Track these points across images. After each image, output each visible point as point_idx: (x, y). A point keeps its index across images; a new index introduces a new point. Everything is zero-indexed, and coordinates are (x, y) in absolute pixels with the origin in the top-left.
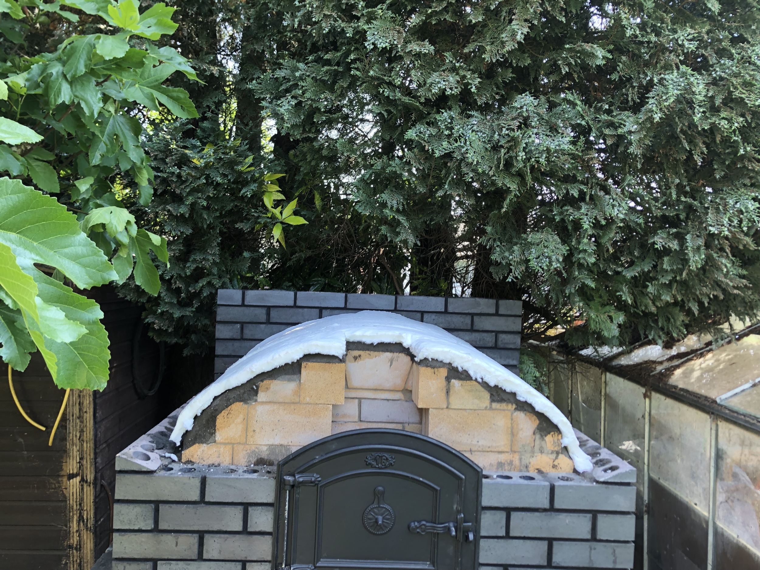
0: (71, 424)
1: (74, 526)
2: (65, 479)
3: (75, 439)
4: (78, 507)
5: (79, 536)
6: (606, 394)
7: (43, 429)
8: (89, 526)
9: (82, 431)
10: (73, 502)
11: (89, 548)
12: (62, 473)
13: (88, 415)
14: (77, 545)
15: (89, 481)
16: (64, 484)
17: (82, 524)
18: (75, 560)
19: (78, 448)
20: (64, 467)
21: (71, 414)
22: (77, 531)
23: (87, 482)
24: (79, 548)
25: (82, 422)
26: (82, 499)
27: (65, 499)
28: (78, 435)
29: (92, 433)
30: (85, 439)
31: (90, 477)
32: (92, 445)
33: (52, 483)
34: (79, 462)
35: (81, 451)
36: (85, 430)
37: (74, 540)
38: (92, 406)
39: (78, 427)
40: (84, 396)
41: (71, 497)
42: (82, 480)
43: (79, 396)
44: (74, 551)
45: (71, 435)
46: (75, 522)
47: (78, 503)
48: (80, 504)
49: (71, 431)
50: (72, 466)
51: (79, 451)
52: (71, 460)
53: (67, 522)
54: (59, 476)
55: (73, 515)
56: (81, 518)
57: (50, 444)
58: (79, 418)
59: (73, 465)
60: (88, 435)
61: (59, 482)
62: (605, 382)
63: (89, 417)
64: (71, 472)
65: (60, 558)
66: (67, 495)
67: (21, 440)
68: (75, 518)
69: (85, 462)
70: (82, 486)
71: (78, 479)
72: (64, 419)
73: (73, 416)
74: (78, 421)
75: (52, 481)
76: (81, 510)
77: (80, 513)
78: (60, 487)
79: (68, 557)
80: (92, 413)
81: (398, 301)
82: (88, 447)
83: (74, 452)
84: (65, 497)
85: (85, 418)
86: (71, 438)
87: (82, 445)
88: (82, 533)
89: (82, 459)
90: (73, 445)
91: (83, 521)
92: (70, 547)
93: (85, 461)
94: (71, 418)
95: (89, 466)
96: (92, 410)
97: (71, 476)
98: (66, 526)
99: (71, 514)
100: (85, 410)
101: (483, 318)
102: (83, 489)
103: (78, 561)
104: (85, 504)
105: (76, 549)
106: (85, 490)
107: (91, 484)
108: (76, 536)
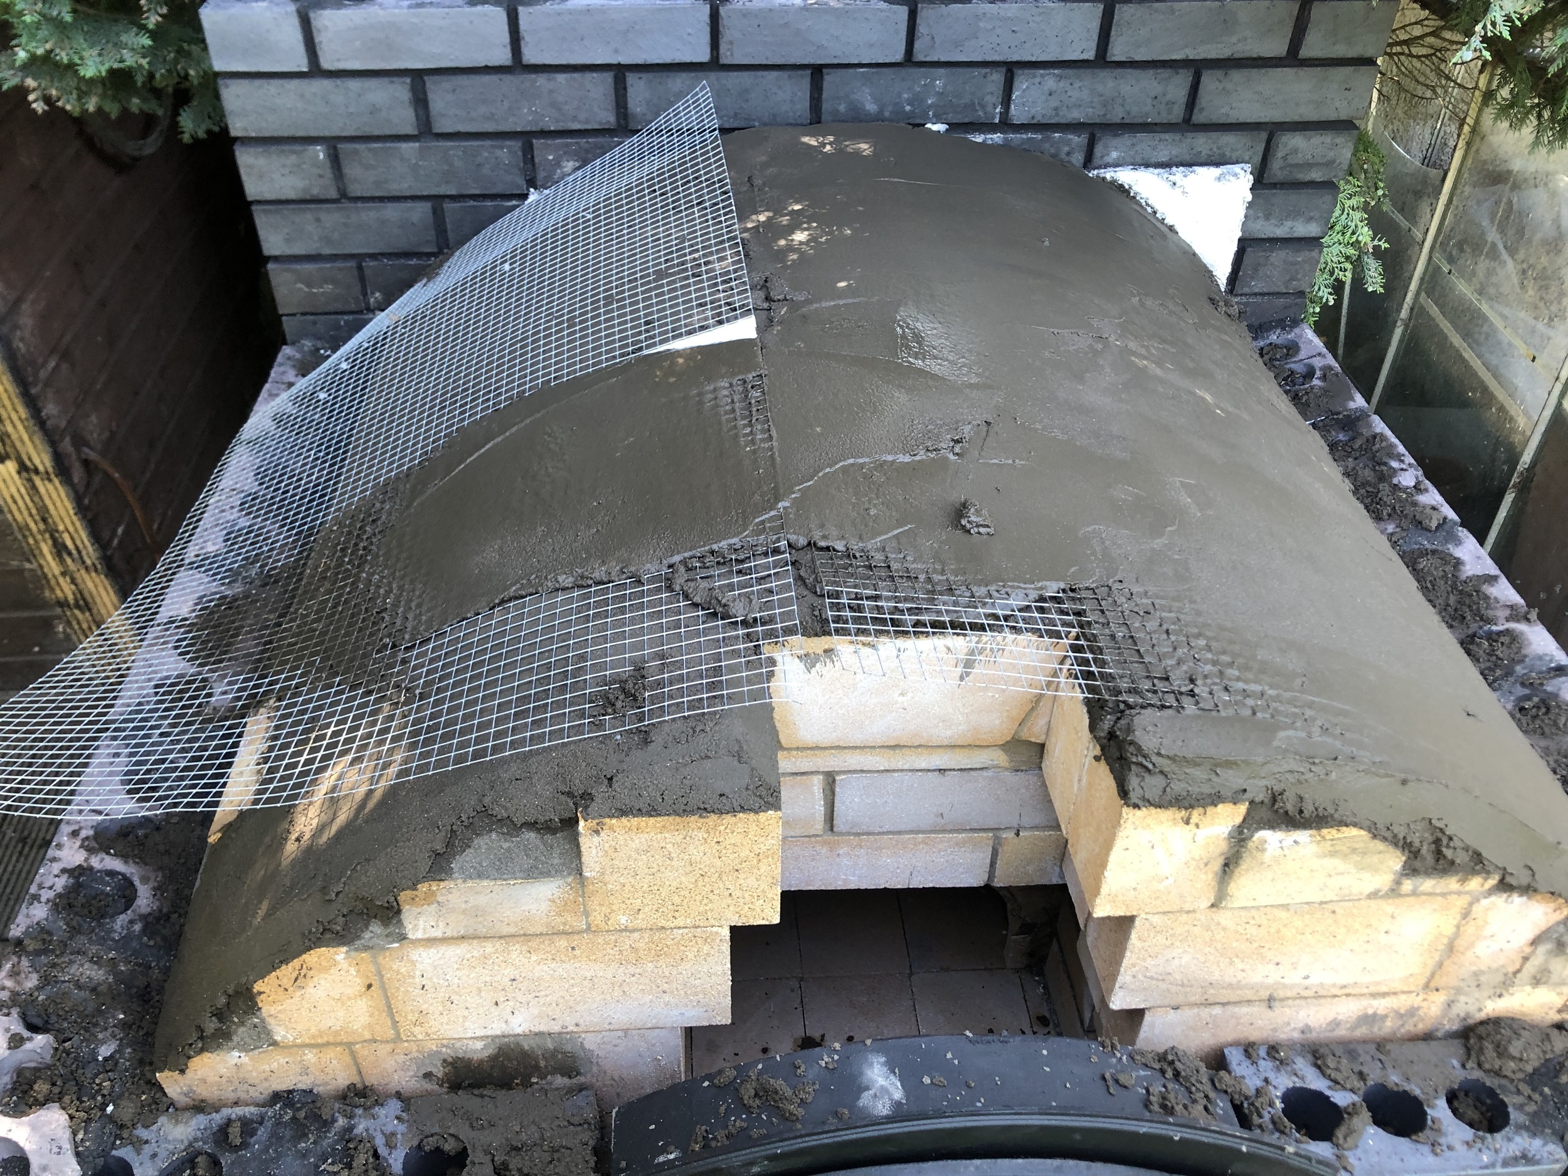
1: (52, 566)
4: (42, 526)
5: (73, 581)
8: (89, 562)
10: (21, 516)
11: (108, 603)
14: (76, 599)
15: (41, 468)
17: (69, 561)
22: (63, 574)
23: (37, 471)
24: (84, 605)
26: (43, 509)
31: (41, 460)
37: (65, 590)
41: (14, 507)
42: (24, 468)
44: (77, 612)
46: (49, 557)
47: (37, 518)
48: (44, 520)
53: (27, 554)
55: (36, 541)
56: (60, 549)
65: (46, 623)
68: (46, 548)
70: (30, 480)
71: (11, 464)
76: (53, 533)
77: (53, 538)
79: (65, 623)
88: (77, 575)
91: (70, 554)
92: (63, 604)
95: (25, 437)
98: (30, 563)
99: (31, 541)
102: (34, 487)
104: (57, 519)
105: (78, 606)
106: (42, 490)
107: (53, 476)
108: (65, 583)
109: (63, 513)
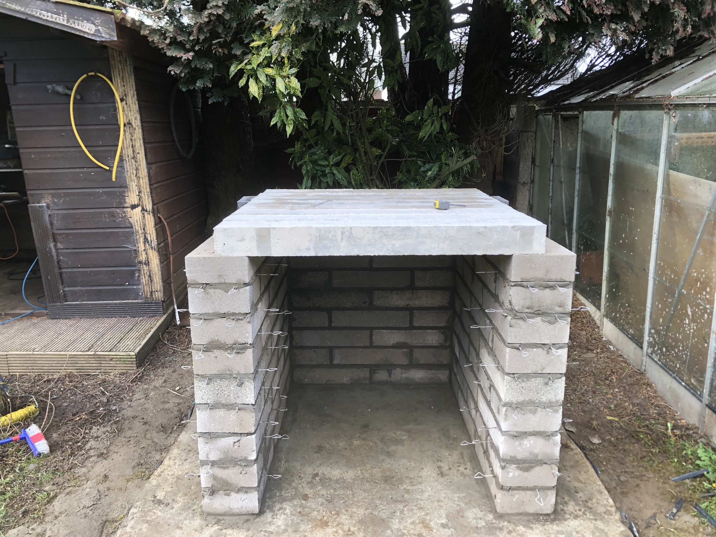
0: (128, 163)
1: (141, 246)
2: (129, 209)
3: (132, 176)
4: (143, 231)
5: (146, 254)
6: (582, 131)
7: (106, 167)
8: (153, 246)
9: (137, 169)
10: (137, 227)
11: (155, 263)
12: (126, 205)
13: (141, 156)
14: (145, 261)
15: (148, 210)
16: (129, 214)
17: (147, 244)
18: (145, 272)
19: (136, 183)
20: (127, 200)
21: (126, 156)
22: (144, 250)
23: (146, 211)
24: (147, 263)
25: (136, 162)
26: (145, 225)
27: (131, 226)
28: (135, 172)
29: (146, 170)
30: (141, 176)
31: (149, 206)
32: (147, 181)
33: (119, 213)
34: (139, 195)
35: (139, 186)
36: (139, 168)
37: (143, 257)
38: (143, 148)
39: (134, 166)
40: (135, 140)
41: (136, 224)
42: (143, 209)
43: (131, 140)
44: (144, 266)
45: (129, 173)
46: (142, 243)
47: (142, 228)
48: (144, 229)
49: (129, 169)
50: (132, 198)
51: (136, 186)
52: (132, 194)
53: (135, 243)
54: (124, 207)
55: (139, 237)
56: (146, 239)
57: (114, 179)
58: (133, 158)
59: (134, 198)
60: (143, 172)
61: (124, 213)
64: (133, 203)
65: (133, 272)
66: (132, 222)
68: (142, 240)
69: (143, 195)
70: (143, 214)
71: (140, 208)
72: (121, 160)
73: (128, 156)
74: (133, 160)
75: (119, 211)
76: (145, 234)
77: (145, 236)
78: (126, 216)
79: (139, 271)
80: (144, 154)
82: (145, 182)
83: (133, 186)
84: (131, 224)
85: (138, 158)
86: (129, 175)
87: (139, 181)
88: (148, 251)
89: (140, 192)
90: (132, 181)
91: (148, 242)
92: (140, 262)
93: (143, 193)
94: (127, 159)
95: (147, 198)
96: (143, 151)
97: (133, 207)
98: (135, 247)
99: (138, 237)
100: (137, 152)
102: (144, 217)
103: (148, 273)
104: (148, 229)
105: (145, 264)
106: (146, 217)
107: (151, 213)
109: (150, 227)
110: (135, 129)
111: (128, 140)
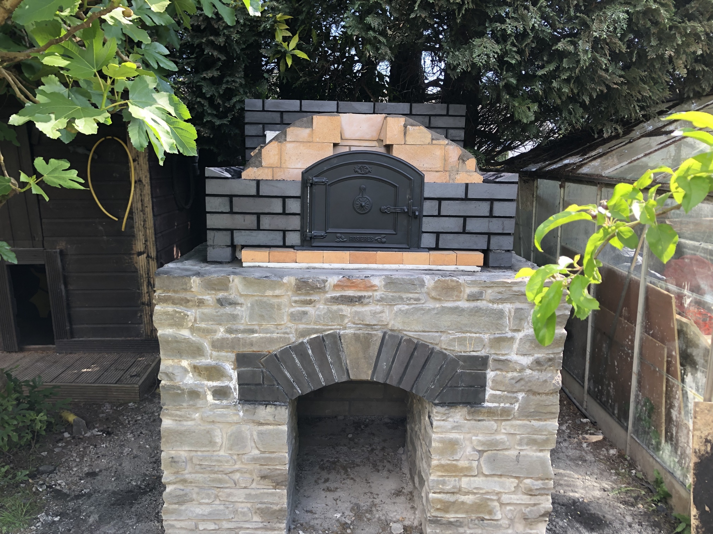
0: (137, 216)
1: (145, 289)
2: (135, 256)
3: (140, 226)
5: (149, 296)
6: (537, 196)
7: (117, 219)
9: (145, 221)
10: (142, 272)
12: (133, 252)
14: (148, 302)
15: (153, 257)
16: (135, 260)
17: (150, 288)
19: (143, 233)
20: (134, 248)
23: (151, 258)
24: (149, 304)
25: (144, 214)
26: (149, 270)
27: (136, 271)
28: (142, 223)
29: (152, 222)
30: (147, 226)
31: (153, 254)
32: (153, 231)
33: (126, 259)
34: (145, 244)
35: (145, 235)
36: (147, 220)
38: (151, 202)
39: (142, 218)
40: (144, 195)
41: (141, 269)
42: (148, 256)
43: (141, 195)
45: (137, 224)
46: (145, 286)
47: (146, 273)
48: (148, 274)
49: (137, 221)
50: (139, 246)
51: (143, 235)
52: (139, 242)
53: (139, 286)
54: (131, 254)
56: (149, 283)
57: (123, 229)
58: (142, 211)
60: (149, 223)
61: (131, 259)
62: (537, 187)
63: (149, 210)
64: (139, 251)
65: (136, 312)
66: (138, 267)
67: (101, 228)
68: (145, 283)
69: (148, 244)
70: (148, 260)
72: (131, 212)
73: (137, 210)
74: (141, 213)
75: (126, 257)
76: (149, 278)
77: (148, 280)
78: (132, 262)
79: (142, 311)
80: (151, 208)
81: (376, 107)
82: (150, 232)
83: (140, 236)
84: (136, 269)
85: (146, 211)
86: (137, 226)
87: (146, 231)
89: (146, 241)
90: (139, 231)
92: (143, 304)
93: (148, 242)
94: (136, 213)
95: (152, 247)
96: (151, 205)
97: (140, 254)
98: (139, 289)
99: (142, 281)
100: (146, 205)
101: (438, 117)
102: (149, 263)
104: (152, 273)
105: (147, 305)
107: (155, 260)
108: (147, 295)
109: (154, 272)
110: (145, 186)
111: (138, 195)
